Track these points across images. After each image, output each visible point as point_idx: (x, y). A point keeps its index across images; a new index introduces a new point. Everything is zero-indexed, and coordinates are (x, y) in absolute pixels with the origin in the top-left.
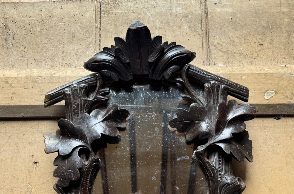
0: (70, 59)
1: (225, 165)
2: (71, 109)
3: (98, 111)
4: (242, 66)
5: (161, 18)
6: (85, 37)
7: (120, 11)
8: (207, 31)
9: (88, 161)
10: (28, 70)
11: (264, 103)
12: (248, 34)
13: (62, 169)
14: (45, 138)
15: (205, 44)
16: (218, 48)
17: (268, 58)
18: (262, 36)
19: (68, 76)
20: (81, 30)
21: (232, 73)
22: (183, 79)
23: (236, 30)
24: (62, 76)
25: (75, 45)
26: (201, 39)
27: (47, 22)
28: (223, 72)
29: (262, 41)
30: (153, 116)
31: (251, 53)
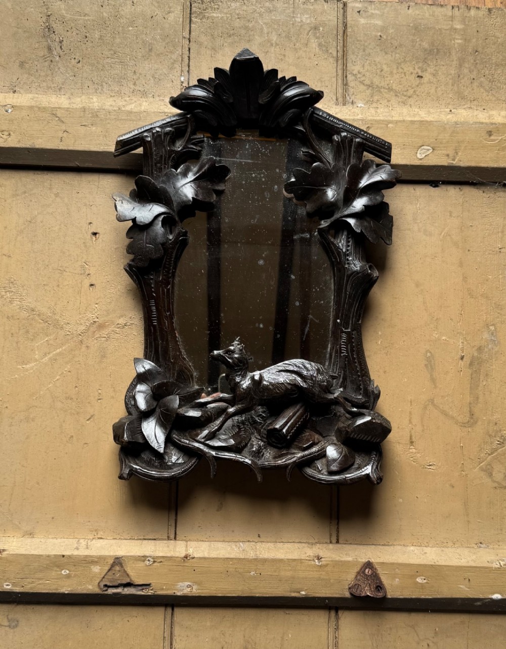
0: (144, 84)
1: (355, 248)
2: (152, 161)
3: (189, 166)
4: (390, 109)
5: (279, 29)
6: (167, 52)
7: (220, 15)
8: (344, 51)
9: (173, 235)
10: (83, 97)
11: (416, 164)
12: (403, 60)
13: (140, 244)
14: (116, 201)
15: (340, 72)
16: (359, 79)
17: (429, 98)
18: (423, 65)
19: (145, 111)
20: (161, 41)
21: (375, 118)
22: (304, 128)
23: (386, 53)
24: (135, 110)
25: (152, 63)
26: (335, 65)
27: (112, 25)
28: (362, 117)
29: (422, 72)
30: (262, 175)
31: (406, 89)
